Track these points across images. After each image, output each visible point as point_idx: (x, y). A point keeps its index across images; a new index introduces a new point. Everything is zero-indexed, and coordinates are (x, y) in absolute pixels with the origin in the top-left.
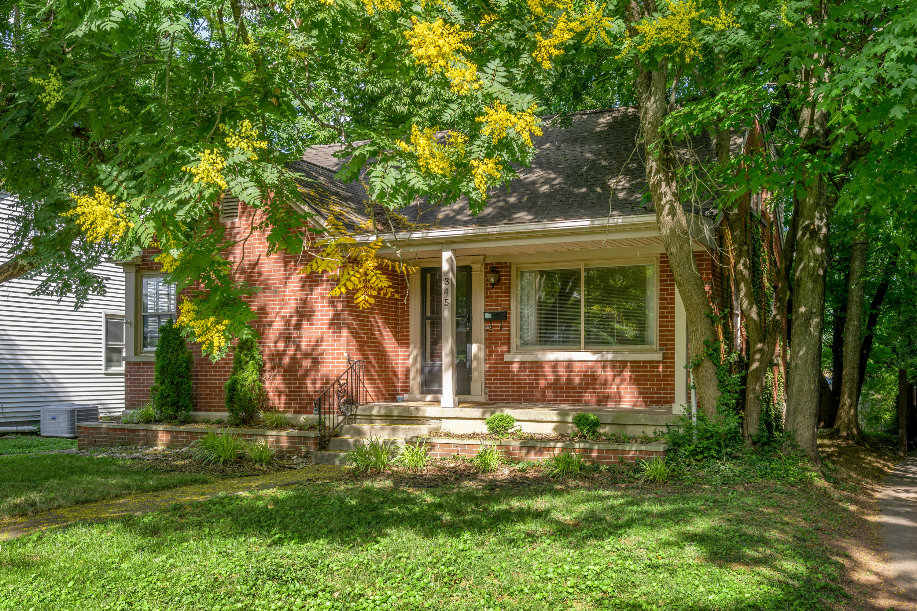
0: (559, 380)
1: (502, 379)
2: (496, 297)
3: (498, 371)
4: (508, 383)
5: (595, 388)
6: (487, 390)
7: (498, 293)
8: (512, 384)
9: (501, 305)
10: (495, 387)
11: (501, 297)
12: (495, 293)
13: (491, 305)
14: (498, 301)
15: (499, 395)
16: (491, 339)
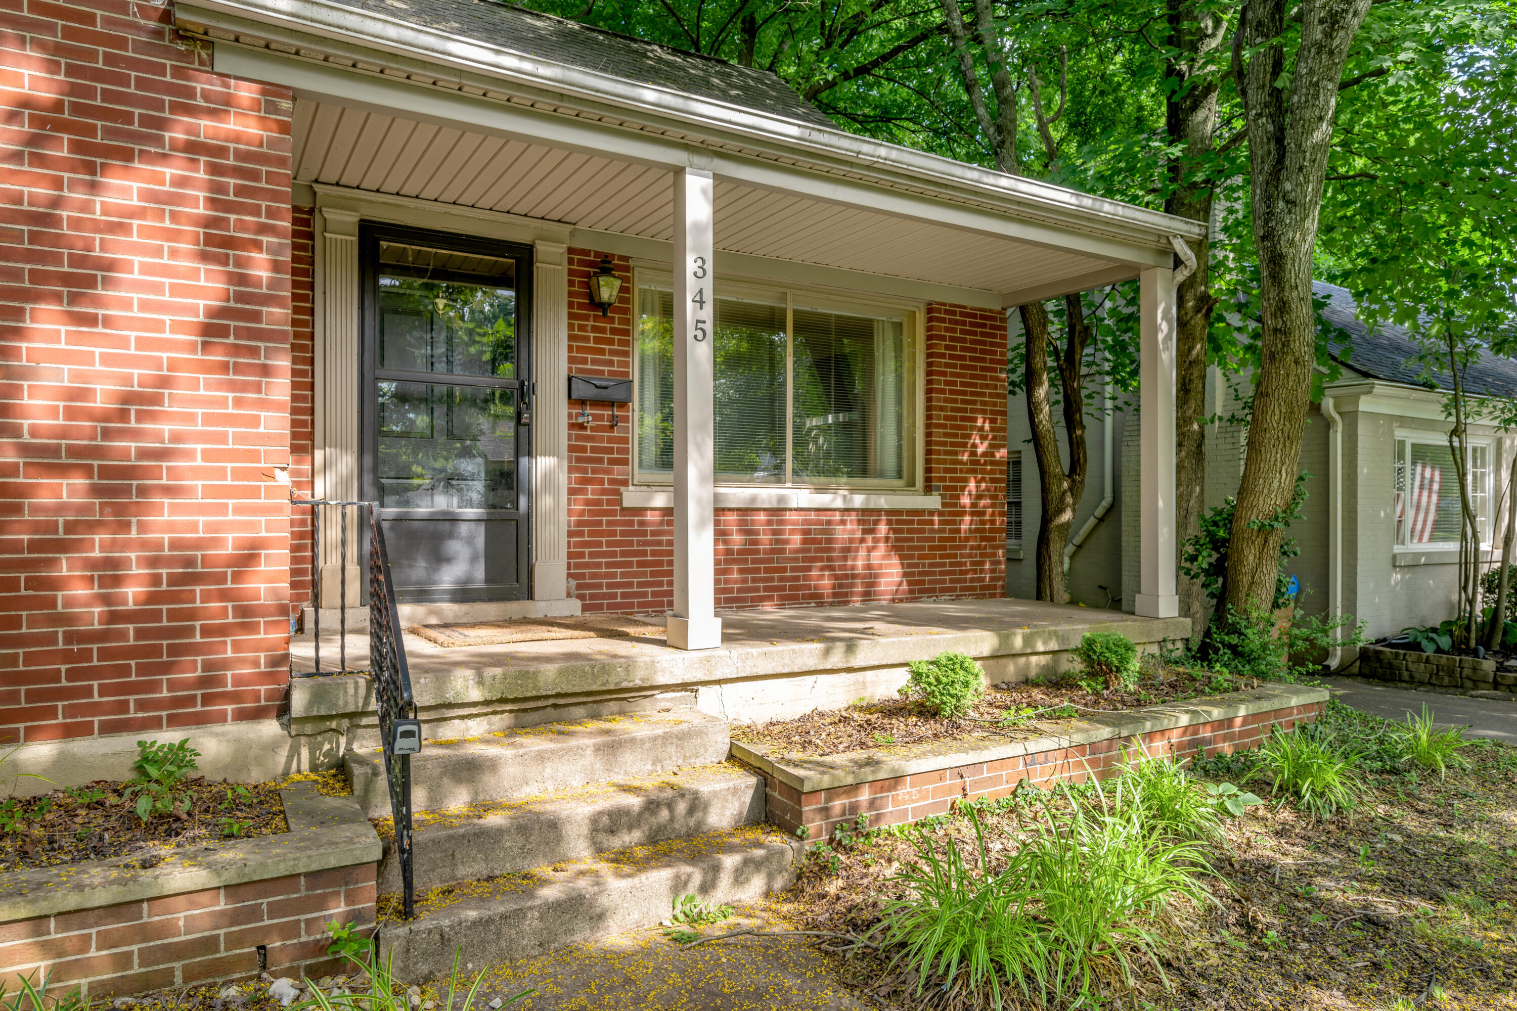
0: (756, 542)
1: (613, 554)
2: (596, 340)
3: (602, 533)
4: (629, 564)
5: (830, 559)
6: (573, 583)
7: (602, 330)
8: (641, 564)
9: (611, 363)
10: (593, 576)
11: (610, 342)
12: (595, 329)
13: (584, 361)
14: (602, 352)
15: (604, 596)
16: (583, 449)
